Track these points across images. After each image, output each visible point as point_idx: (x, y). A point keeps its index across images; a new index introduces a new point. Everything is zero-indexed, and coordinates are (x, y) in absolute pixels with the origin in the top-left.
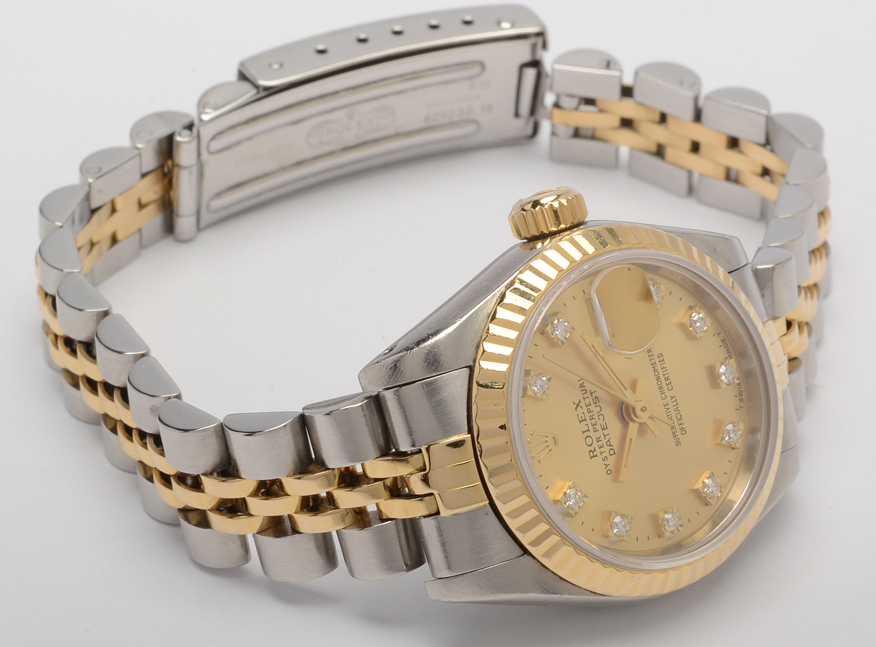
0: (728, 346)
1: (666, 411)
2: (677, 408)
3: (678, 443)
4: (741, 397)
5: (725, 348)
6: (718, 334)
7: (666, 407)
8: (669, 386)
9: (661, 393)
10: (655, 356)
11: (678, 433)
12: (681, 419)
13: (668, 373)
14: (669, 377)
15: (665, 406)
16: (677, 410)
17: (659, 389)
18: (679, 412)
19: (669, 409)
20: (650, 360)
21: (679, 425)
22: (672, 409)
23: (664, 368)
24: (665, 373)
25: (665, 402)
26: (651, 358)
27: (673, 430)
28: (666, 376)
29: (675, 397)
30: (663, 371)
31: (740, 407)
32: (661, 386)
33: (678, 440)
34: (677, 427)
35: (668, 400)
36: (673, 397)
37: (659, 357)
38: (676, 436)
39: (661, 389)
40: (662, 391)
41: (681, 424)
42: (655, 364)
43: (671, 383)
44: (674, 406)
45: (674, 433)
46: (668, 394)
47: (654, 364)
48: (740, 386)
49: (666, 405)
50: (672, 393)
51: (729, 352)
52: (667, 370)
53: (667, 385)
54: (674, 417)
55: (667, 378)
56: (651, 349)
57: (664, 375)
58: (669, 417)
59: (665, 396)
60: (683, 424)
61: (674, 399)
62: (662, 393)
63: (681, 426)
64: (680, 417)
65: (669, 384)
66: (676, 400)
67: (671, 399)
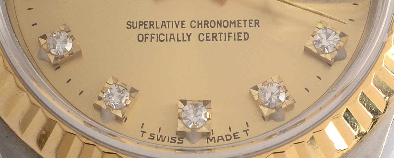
0: (227, 140)
1: (175, 22)
2: (174, 38)
3: (130, 25)
4: (156, 137)
5: (226, 136)
6: (246, 131)
7: (180, 23)
8: (205, 37)
9: (200, 22)
10: (247, 29)
11: (142, 30)
12: (159, 39)
13: (221, 40)
14: (217, 40)
15: (182, 22)
16: (171, 38)
17: (205, 21)
18: (168, 39)
19: (177, 26)
20: (245, 21)
21: (151, 35)
22: (175, 31)
23: (229, 37)
24: (223, 36)
25: (187, 24)
26: (247, 23)
27: (148, 24)
28: (218, 37)
29: (189, 40)
30: (225, 34)
31: (144, 132)
32: (209, 25)
33: (135, 27)
34: (150, 31)
35: (188, 30)
36: (189, 37)
37: (245, 33)
38: (140, 25)
39: (205, 24)
40: (201, 24)
41: (152, 38)
42: (238, 27)
43: (207, 40)
44: (178, 34)
45: (144, 23)
46: (195, 33)
47: (239, 23)
48: (170, 140)
49: (182, 24)
50: (193, 38)
51: (218, 139)
52: (225, 40)
53: (207, 34)
54: (164, 30)
55: (215, 37)
56: (259, 26)
57: (221, 34)
58: (167, 24)
59: (195, 27)
60: (151, 41)
61: (186, 38)
62: (199, 24)
63: (149, 36)
64: (162, 39)
65: (207, 37)
66: (184, 40)
67: (187, 34)
